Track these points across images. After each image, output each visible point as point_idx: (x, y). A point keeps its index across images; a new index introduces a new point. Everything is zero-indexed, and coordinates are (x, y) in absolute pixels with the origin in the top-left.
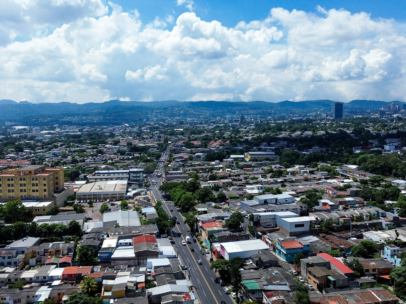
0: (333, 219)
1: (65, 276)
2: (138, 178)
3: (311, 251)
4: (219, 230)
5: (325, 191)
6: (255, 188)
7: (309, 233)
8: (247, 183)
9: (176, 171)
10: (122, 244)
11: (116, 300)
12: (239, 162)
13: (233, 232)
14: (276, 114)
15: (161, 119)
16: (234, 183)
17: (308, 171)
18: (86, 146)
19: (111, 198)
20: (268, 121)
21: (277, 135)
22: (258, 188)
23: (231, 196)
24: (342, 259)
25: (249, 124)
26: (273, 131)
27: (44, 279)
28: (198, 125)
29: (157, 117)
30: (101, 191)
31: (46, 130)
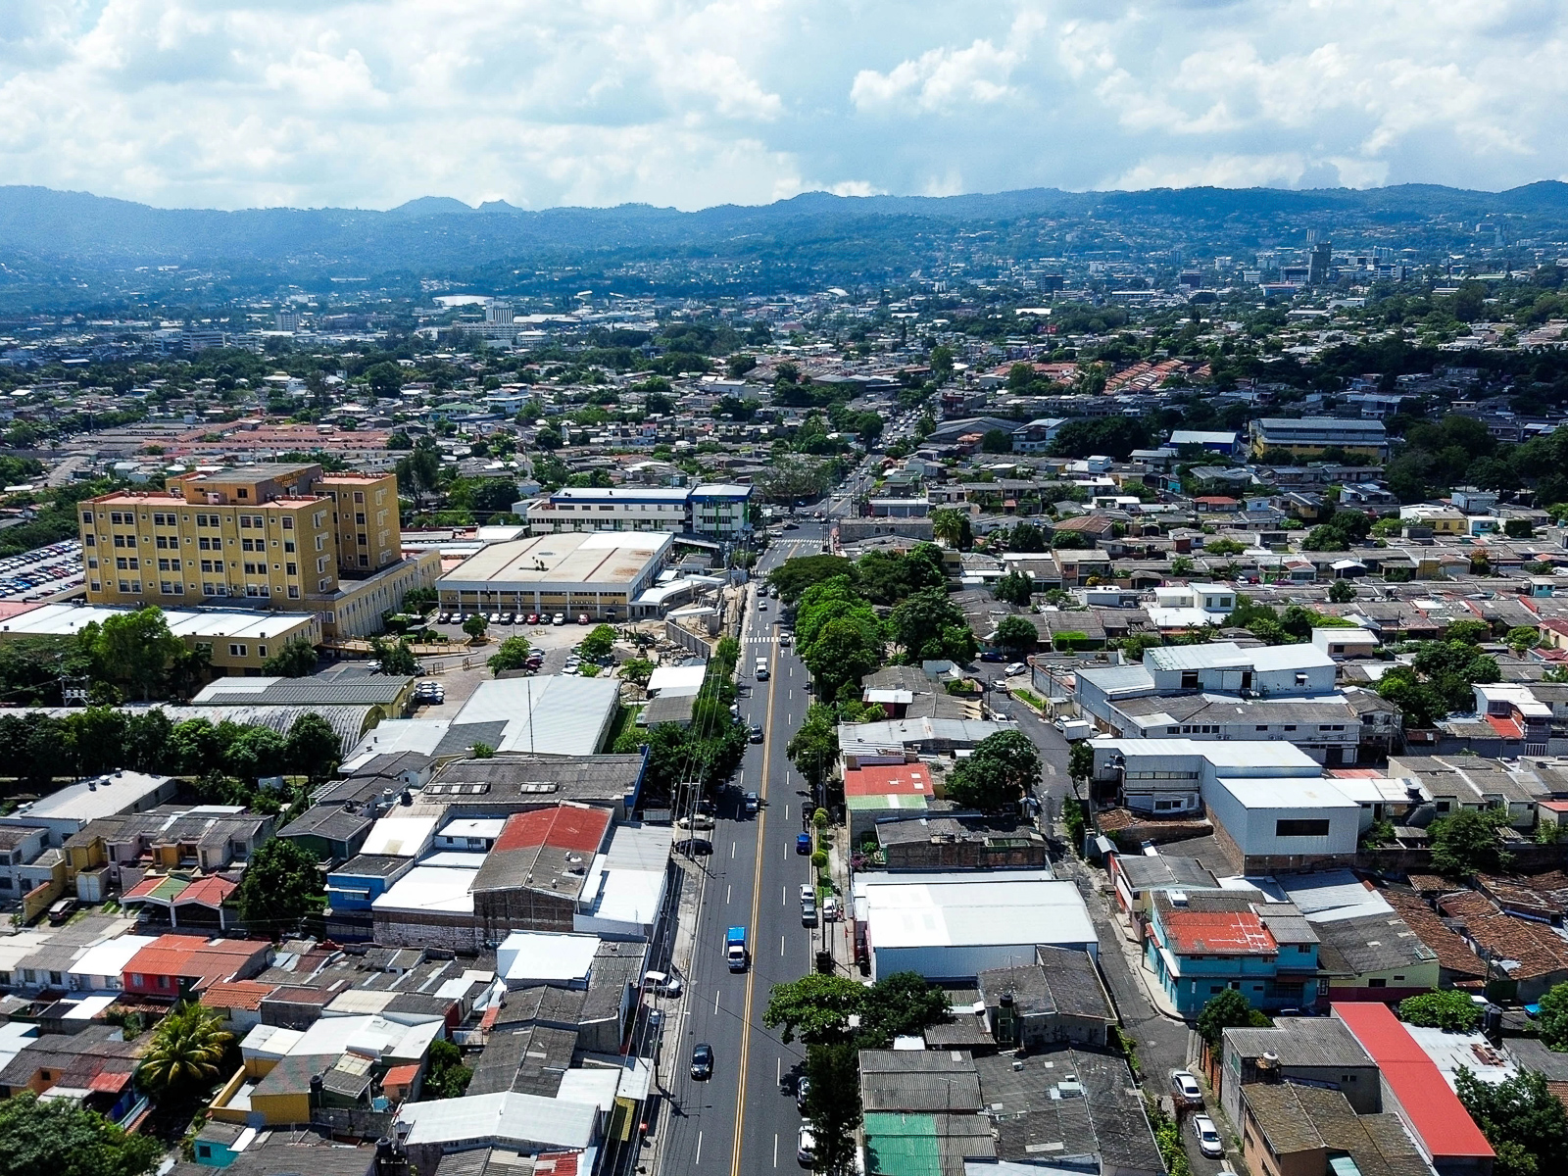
0: (1507, 801)
1: (136, 982)
2: (722, 527)
3: (1321, 972)
4: (909, 810)
5: (1542, 633)
6: (1195, 604)
7: (1352, 867)
8: (1181, 568)
9: (903, 497)
10: (456, 843)
11: (265, 1135)
12: (1193, 466)
13: (973, 825)
14: (1488, 241)
15: (982, 266)
16: (1119, 566)
17: (1502, 522)
18: (634, 378)
19: (572, 608)
20: (1437, 273)
21: (1444, 338)
22: (1209, 602)
23: (1066, 636)
24: (1475, 1048)
25: (1345, 286)
26: (1436, 321)
27: (53, 982)
28: (1122, 289)
29: (967, 259)
30: (539, 576)
31: (544, 311)
